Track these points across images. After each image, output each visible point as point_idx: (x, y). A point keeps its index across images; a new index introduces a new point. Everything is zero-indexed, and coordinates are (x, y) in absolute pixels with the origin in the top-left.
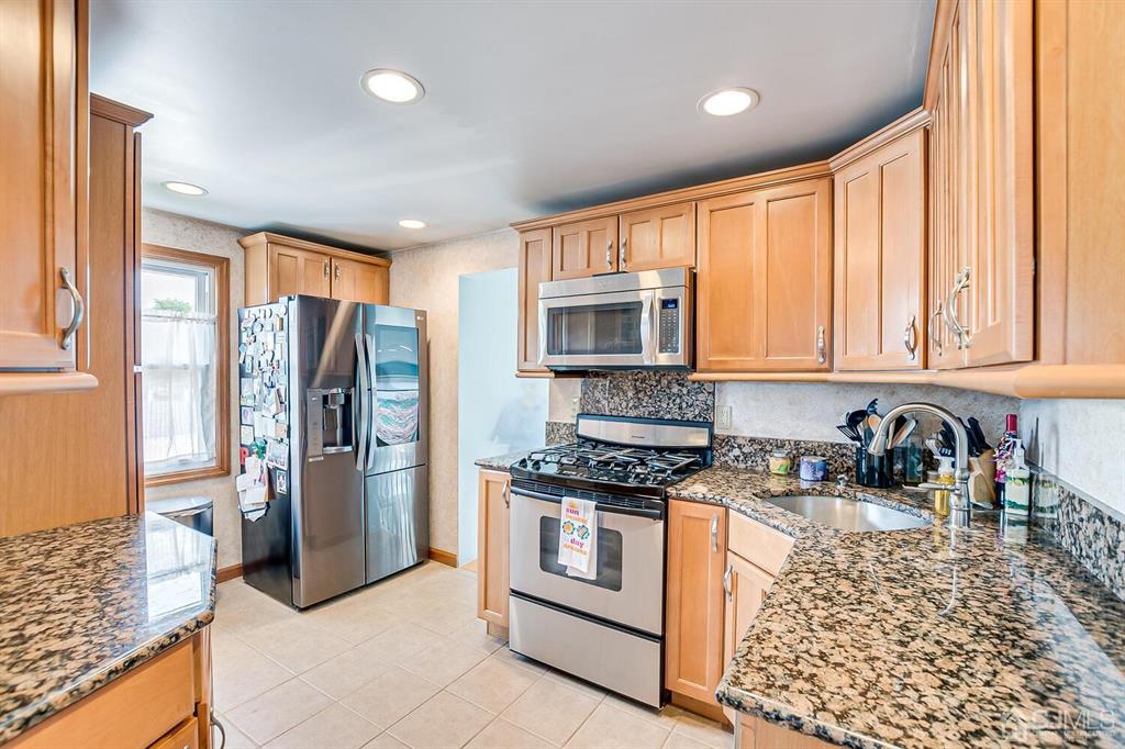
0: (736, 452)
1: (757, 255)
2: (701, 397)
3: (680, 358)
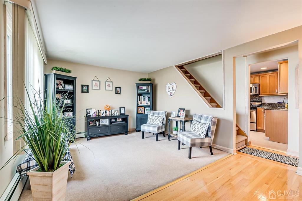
0: (266, 105)
1: (268, 81)
2: (260, 98)
3: (257, 93)
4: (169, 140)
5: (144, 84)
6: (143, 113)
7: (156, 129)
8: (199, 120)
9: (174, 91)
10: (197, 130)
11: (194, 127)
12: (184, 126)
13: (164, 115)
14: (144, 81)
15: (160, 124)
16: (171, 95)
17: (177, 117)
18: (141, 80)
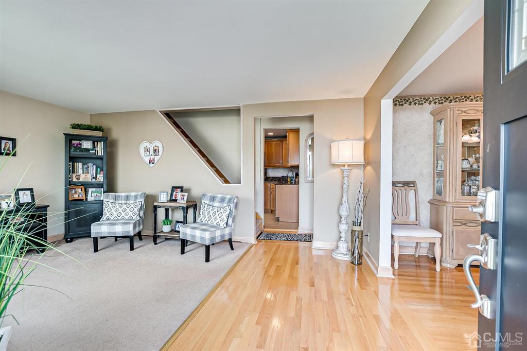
4: (156, 244)
5: (87, 138)
6: (83, 200)
7: (131, 226)
8: (211, 203)
9: (159, 156)
10: (213, 218)
11: (206, 214)
12: (187, 215)
13: (143, 200)
14: (84, 129)
15: (134, 217)
16: (151, 162)
17: (170, 201)
18: (75, 127)
